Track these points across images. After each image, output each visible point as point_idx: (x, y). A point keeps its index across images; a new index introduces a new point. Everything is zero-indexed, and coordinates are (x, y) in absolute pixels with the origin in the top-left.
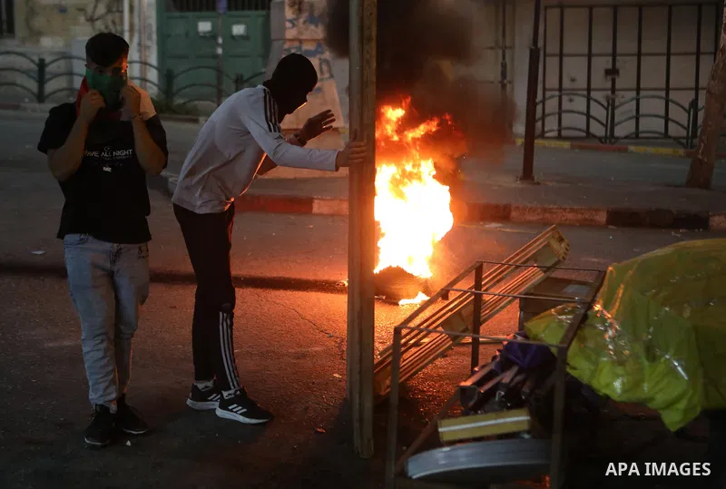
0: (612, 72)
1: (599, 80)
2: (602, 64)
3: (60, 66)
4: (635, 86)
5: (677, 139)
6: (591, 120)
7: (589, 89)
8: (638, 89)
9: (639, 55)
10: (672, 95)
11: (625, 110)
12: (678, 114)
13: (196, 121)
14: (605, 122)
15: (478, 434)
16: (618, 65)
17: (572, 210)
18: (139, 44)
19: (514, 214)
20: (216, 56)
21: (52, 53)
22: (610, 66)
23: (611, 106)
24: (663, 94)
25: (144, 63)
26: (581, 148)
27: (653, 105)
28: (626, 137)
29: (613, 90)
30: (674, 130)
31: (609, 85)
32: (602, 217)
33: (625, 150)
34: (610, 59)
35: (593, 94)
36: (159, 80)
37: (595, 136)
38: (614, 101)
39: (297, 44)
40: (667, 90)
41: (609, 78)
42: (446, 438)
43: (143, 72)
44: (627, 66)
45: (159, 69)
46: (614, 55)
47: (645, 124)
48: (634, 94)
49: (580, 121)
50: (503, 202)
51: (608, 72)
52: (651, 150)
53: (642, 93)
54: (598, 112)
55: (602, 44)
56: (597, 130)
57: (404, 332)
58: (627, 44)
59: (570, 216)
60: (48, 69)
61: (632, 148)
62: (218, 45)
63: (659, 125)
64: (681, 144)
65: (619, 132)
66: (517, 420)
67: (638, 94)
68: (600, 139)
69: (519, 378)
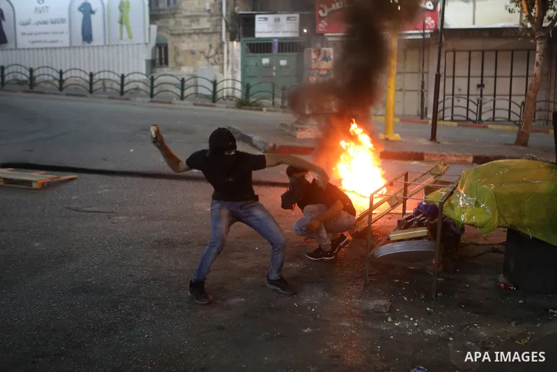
0: (481, 86)
1: (474, 90)
2: (475, 82)
3: (191, 82)
4: (493, 93)
5: (515, 122)
6: (469, 112)
7: (468, 95)
8: (495, 95)
9: (496, 77)
10: (513, 98)
11: (488, 105)
12: (515, 109)
13: (261, 110)
14: (476, 112)
15: (406, 237)
16: (484, 82)
17: (455, 156)
18: (232, 70)
19: (425, 157)
20: (272, 77)
21: (188, 75)
22: (480, 83)
23: (480, 104)
24: (508, 98)
25: (234, 80)
26: (463, 126)
27: (502, 104)
28: (487, 121)
29: (481, 95)
30: (514, 117)
31: (479, 93)
32: (471, 159)
33: (487, 127)
34: (480, 79)
35: (470, 98)
36: (242, 88)
37: (470, 120)
38: (481, 101)
39: (317, 71)
40: (510, 95)
41: (479, 89)
42: (392, 239)
43: (234, 84)
44: (489, 83)
45: (242, 83)
46: (482, 77)
47: (498, 114)
48: (492, 97)
49: (464, 112)
50: (420, 151)
51: (478, 86)
52: (500, 127)
53: (497, 97)
54: (473, 107)
55: (476, 71)
56: (472, 117)
57: (375, 196)
58: (489, 71)
59: (454, 159)
60: (186, 83)
61: (490, 126)
62: (273, 71)
63: (506, 114)
64: (517, 125)
65: (484, 117)
66: (422, 231)
67: (495, 97)
68: (473, 121)
69: (423, 218)
